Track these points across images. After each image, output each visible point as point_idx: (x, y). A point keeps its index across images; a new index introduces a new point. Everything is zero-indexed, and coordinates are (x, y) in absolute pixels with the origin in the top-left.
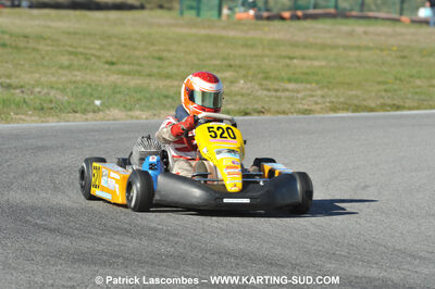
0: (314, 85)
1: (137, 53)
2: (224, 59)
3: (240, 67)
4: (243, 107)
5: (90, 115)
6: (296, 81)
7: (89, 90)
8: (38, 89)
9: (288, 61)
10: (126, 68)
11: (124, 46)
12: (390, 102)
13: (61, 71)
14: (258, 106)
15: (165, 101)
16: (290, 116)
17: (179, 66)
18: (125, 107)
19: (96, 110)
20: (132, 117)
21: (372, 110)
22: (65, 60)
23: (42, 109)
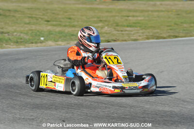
0: (138, 28)
1: (60, 17)
2: (98, 18)
3: (106, 21)
4: (107, 39)
5: (39, 45)
6: (131, 26)
7: (38, 33)
8: (15, 34)
9: (127, 18)
10: (54, 23)
11: (54, 13)
12: (173, 34)
13: (26, 25)
14: (114, 38)
15: (72, 37)
16: (128, 42)
17: (78, 21)
18: (54, 40)
19: (42, 42)
20: (58, 45)
21: (164, 38)
22: (27, 20)
23: (17, 42)
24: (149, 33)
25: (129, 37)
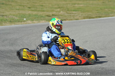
0: (80, 12)
1: (36, 4)
2: (58, 5)
3: (62, 7)
5: (23, 23)
6: (75, 11)
7: (23, 16)
8: (10, 16)
9: (74, 5)
10: (33, 9)
11: (34, 2)
12: (98, 16)
13: (17, 11)
14: (65, 18)
15: (42, 18)
16: (73, 21)
17: (46, 8)
18: (32, 20)
19: (24, 21)
20: (33, 23)
21: (93, 18)
22: (18, 7)
23: (11, 22)
24: (85, 15)
25: (74, 17)
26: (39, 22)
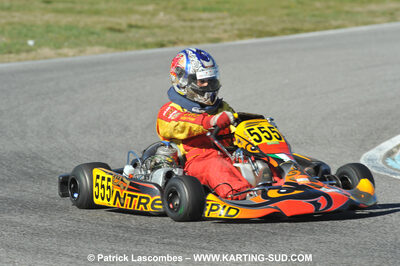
24: (245, 23)
25: (204, 33)
26: (81, 52)
